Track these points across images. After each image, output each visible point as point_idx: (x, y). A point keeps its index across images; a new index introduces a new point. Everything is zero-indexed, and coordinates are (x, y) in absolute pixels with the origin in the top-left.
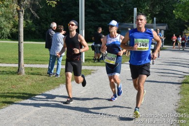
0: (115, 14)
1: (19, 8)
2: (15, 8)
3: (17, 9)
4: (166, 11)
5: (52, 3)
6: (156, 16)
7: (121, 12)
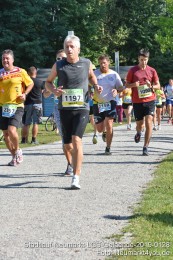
0: (27, 50)
4: (141, 39)
6: (119, 48)
7: (42, 45)
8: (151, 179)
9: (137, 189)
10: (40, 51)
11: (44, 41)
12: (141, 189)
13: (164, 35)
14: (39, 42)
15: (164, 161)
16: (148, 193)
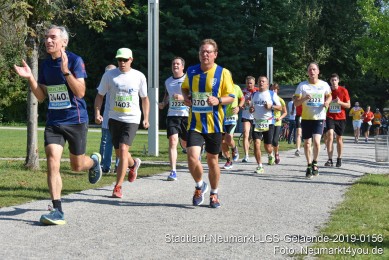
1: (33, 34)
2: (26, 33)
3: (29, 34)
4: (343, 59)
5: (98, 25)
7: (243, 60)
8: (342, 200)
9: (325, 209)
10: (239, 66)
11: (243, 57)
12: (330, 210)
13: (366, 56)
14: (238, 58)
15: (357, 183)
16: (337, 214)
